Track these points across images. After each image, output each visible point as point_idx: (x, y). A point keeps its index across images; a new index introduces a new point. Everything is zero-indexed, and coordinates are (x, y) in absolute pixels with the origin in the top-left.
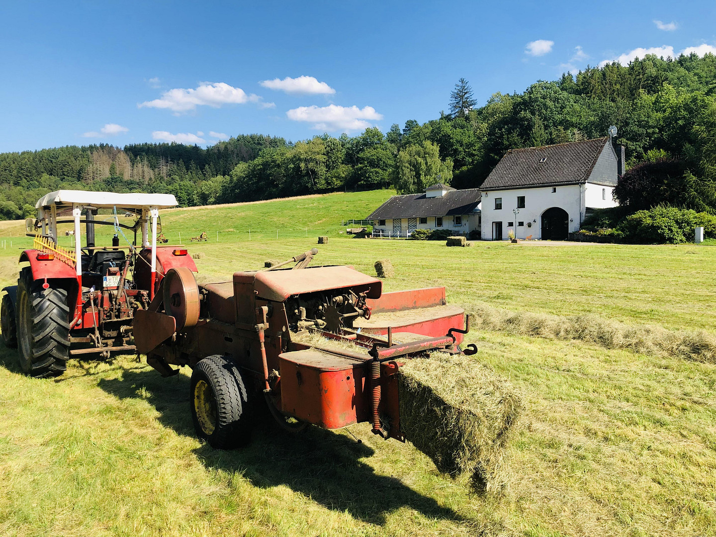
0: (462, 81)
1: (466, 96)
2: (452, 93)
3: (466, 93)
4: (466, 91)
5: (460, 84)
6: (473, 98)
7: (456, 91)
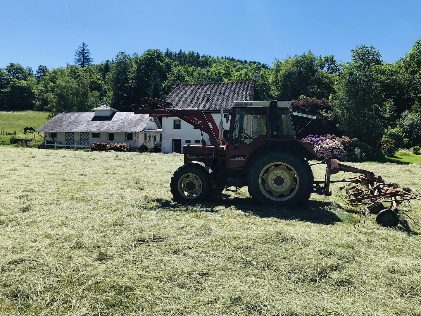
0: (84, 44)
1: (86, 55)
2: (76, 51)
3: (86, 53)
4: (86, 52)
5: (82, 46)
6: (91, 57)
7: (79, 50)
